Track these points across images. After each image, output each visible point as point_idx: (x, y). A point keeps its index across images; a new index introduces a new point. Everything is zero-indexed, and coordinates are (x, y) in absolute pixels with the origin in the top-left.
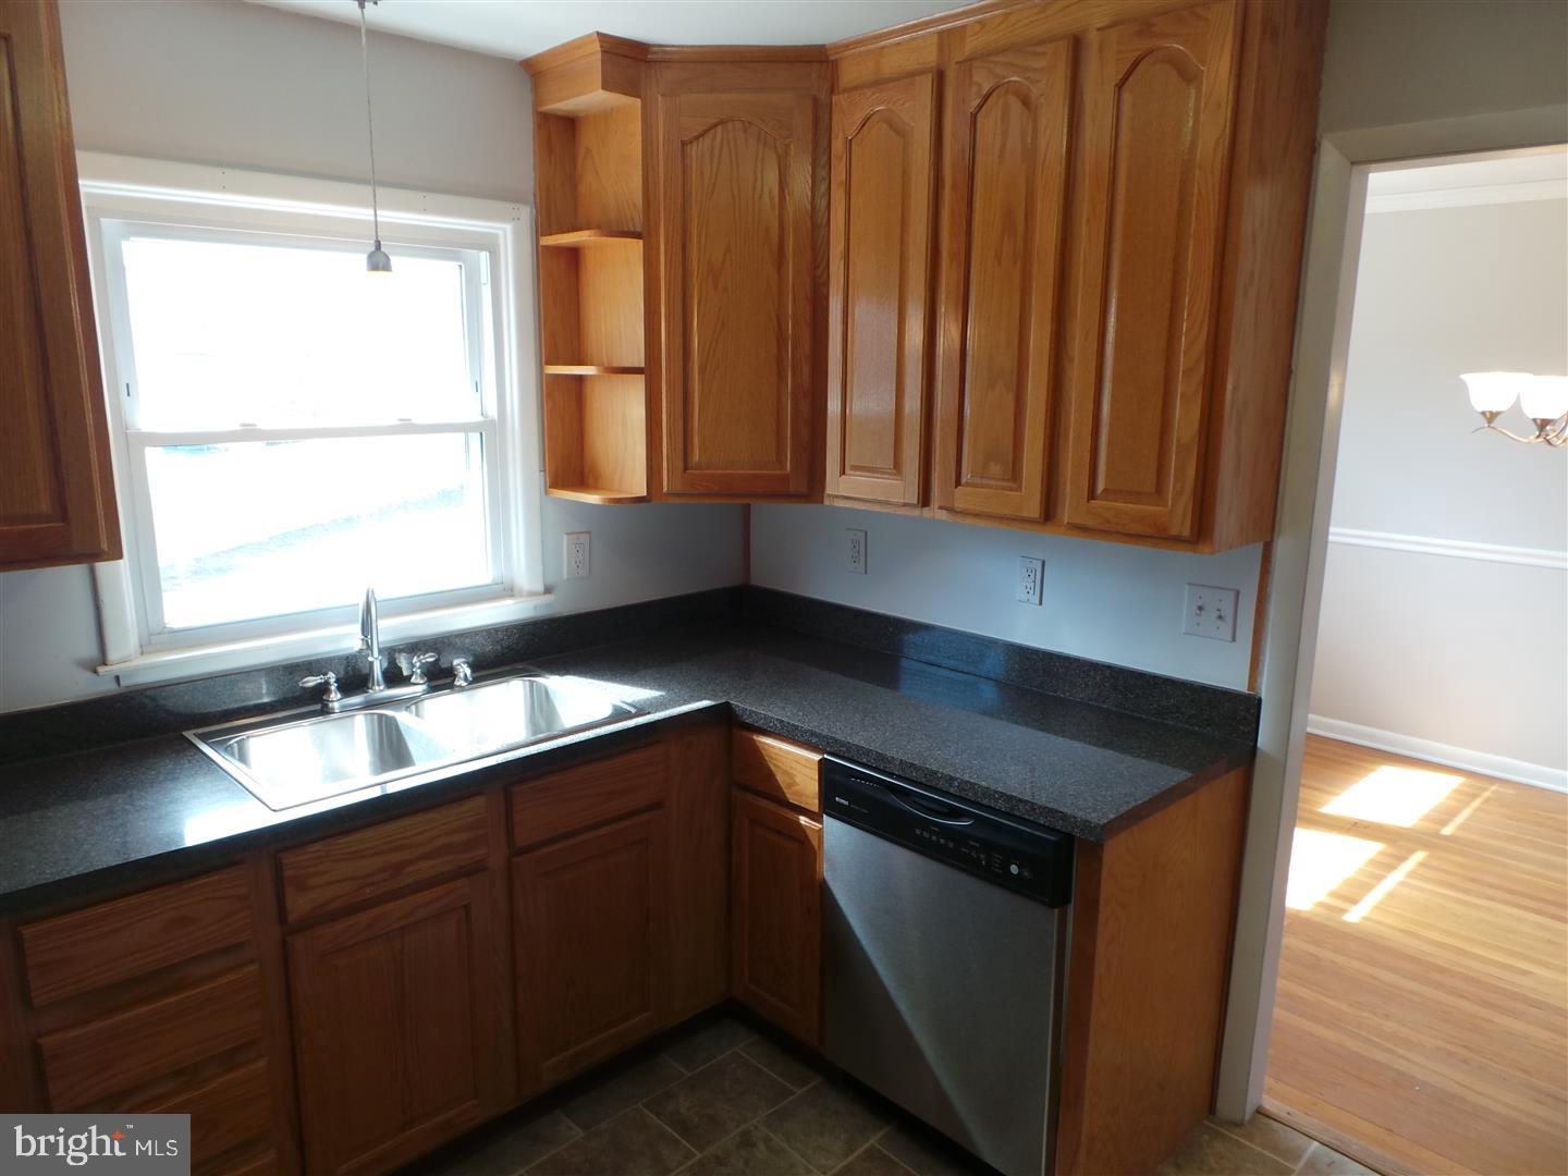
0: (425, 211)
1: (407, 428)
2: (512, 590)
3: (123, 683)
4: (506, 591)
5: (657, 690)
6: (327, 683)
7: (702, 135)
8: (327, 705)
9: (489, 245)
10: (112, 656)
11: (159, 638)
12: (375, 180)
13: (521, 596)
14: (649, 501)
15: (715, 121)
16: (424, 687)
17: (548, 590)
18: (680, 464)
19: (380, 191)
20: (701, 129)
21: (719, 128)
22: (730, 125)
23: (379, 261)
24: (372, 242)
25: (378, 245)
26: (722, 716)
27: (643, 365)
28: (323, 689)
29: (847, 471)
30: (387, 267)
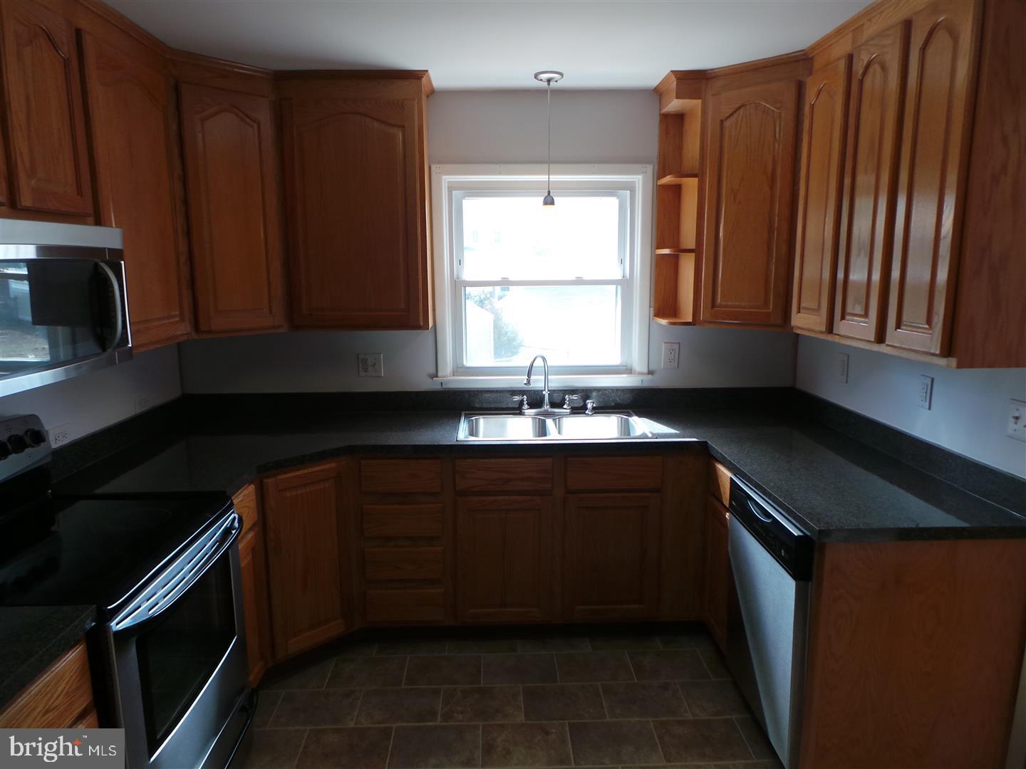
0: (594, 173)
1: (579, 282)
2: (631, 370)
3: (444, 386)
4: (628, 370)
5: (673, 428)
6: (522, 401)
7: (732, 115)
8: (521, 411)
9: (630, 187)
10: (439, 374)
11: (460, 370)
12: (548, 161)
13: (635, 373)
14: (694, 325)
15: (738, 105)
16: (568, 411)
17: (650, 372)
18: (710, 306)
19: (551, 166)
20: (731, 111)
21: (742, 109)
22: (748, 106)
23: (549, 201)
24: (547, 191)
25: (549, 193)
26: (702, 448)
27: (694, 248)
28: (521, 403)
29: (801, 311)
30: (552, 203)
